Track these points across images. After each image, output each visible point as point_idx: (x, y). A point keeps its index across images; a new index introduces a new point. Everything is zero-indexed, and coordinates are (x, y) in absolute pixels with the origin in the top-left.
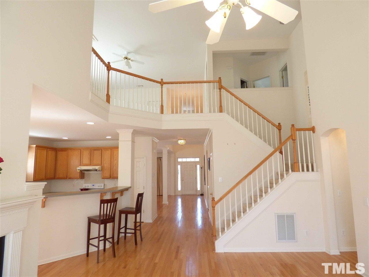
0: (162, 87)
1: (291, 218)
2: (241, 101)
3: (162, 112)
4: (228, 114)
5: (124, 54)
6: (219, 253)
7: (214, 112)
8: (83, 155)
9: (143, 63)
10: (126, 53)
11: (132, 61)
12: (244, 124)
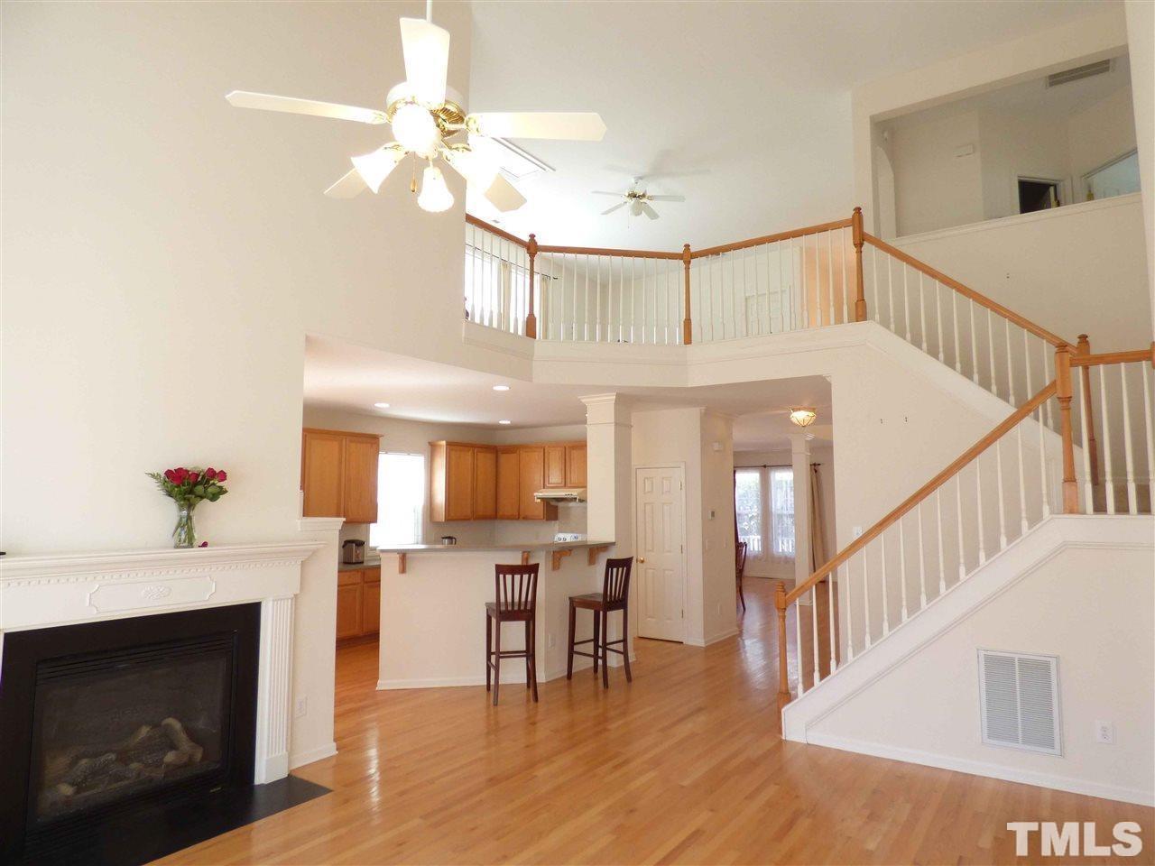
0: (687, 269)
1: (1038, 672)
2: (933, 274)
3: (688, 339)
4: (885, 323)
5: (628, 183)
6: (792, 742)
7: (839, 320)
8: (548, 459)
9: (681, 199)
10: (633, 181)
11: (651, 198)
12: (941, 349)
